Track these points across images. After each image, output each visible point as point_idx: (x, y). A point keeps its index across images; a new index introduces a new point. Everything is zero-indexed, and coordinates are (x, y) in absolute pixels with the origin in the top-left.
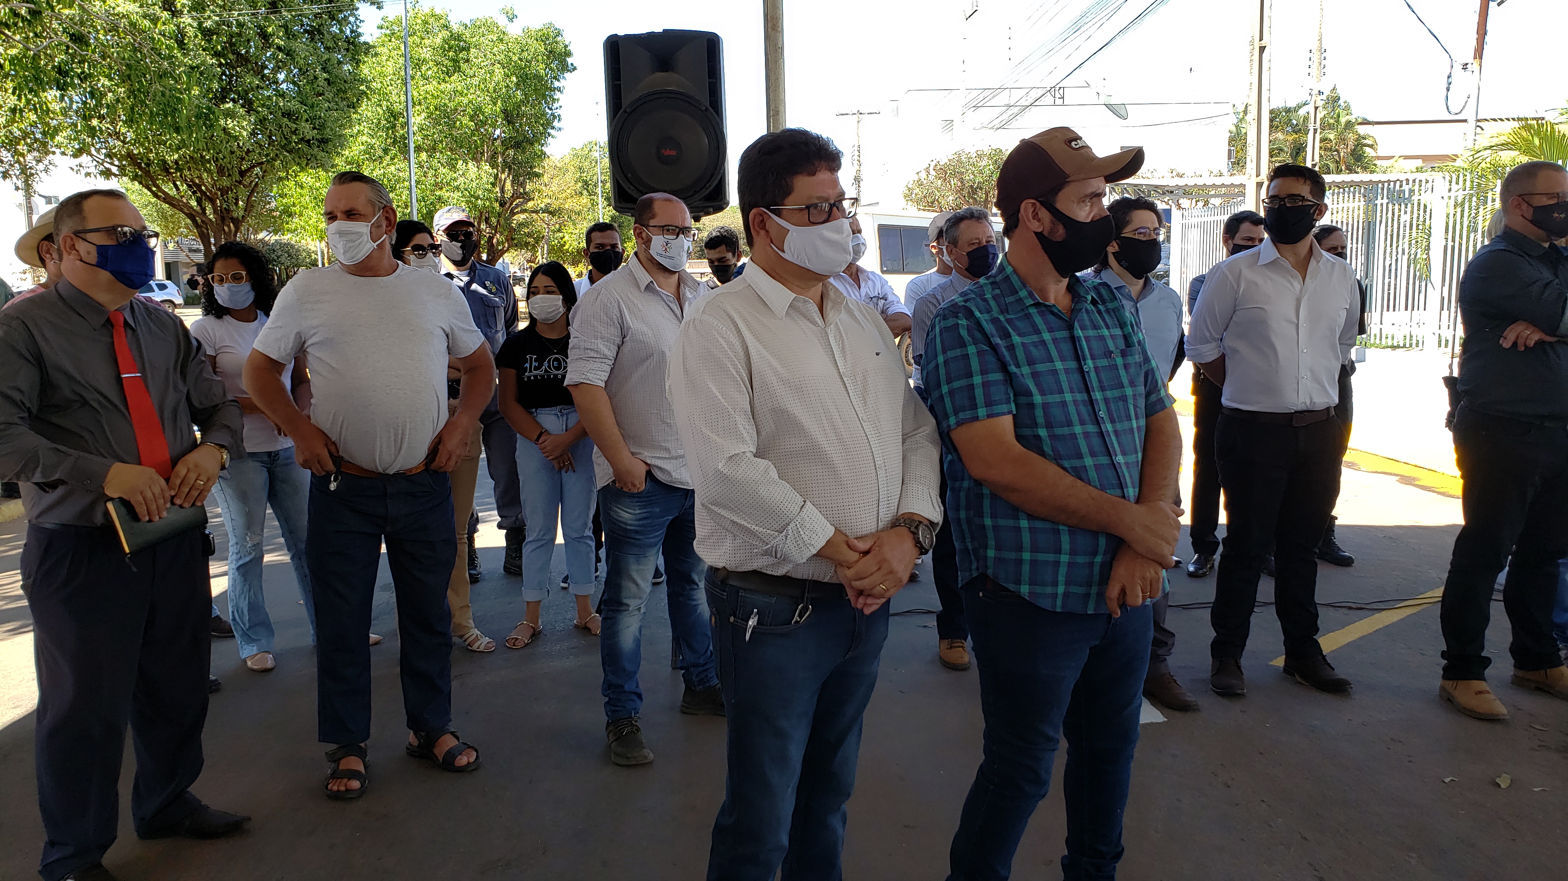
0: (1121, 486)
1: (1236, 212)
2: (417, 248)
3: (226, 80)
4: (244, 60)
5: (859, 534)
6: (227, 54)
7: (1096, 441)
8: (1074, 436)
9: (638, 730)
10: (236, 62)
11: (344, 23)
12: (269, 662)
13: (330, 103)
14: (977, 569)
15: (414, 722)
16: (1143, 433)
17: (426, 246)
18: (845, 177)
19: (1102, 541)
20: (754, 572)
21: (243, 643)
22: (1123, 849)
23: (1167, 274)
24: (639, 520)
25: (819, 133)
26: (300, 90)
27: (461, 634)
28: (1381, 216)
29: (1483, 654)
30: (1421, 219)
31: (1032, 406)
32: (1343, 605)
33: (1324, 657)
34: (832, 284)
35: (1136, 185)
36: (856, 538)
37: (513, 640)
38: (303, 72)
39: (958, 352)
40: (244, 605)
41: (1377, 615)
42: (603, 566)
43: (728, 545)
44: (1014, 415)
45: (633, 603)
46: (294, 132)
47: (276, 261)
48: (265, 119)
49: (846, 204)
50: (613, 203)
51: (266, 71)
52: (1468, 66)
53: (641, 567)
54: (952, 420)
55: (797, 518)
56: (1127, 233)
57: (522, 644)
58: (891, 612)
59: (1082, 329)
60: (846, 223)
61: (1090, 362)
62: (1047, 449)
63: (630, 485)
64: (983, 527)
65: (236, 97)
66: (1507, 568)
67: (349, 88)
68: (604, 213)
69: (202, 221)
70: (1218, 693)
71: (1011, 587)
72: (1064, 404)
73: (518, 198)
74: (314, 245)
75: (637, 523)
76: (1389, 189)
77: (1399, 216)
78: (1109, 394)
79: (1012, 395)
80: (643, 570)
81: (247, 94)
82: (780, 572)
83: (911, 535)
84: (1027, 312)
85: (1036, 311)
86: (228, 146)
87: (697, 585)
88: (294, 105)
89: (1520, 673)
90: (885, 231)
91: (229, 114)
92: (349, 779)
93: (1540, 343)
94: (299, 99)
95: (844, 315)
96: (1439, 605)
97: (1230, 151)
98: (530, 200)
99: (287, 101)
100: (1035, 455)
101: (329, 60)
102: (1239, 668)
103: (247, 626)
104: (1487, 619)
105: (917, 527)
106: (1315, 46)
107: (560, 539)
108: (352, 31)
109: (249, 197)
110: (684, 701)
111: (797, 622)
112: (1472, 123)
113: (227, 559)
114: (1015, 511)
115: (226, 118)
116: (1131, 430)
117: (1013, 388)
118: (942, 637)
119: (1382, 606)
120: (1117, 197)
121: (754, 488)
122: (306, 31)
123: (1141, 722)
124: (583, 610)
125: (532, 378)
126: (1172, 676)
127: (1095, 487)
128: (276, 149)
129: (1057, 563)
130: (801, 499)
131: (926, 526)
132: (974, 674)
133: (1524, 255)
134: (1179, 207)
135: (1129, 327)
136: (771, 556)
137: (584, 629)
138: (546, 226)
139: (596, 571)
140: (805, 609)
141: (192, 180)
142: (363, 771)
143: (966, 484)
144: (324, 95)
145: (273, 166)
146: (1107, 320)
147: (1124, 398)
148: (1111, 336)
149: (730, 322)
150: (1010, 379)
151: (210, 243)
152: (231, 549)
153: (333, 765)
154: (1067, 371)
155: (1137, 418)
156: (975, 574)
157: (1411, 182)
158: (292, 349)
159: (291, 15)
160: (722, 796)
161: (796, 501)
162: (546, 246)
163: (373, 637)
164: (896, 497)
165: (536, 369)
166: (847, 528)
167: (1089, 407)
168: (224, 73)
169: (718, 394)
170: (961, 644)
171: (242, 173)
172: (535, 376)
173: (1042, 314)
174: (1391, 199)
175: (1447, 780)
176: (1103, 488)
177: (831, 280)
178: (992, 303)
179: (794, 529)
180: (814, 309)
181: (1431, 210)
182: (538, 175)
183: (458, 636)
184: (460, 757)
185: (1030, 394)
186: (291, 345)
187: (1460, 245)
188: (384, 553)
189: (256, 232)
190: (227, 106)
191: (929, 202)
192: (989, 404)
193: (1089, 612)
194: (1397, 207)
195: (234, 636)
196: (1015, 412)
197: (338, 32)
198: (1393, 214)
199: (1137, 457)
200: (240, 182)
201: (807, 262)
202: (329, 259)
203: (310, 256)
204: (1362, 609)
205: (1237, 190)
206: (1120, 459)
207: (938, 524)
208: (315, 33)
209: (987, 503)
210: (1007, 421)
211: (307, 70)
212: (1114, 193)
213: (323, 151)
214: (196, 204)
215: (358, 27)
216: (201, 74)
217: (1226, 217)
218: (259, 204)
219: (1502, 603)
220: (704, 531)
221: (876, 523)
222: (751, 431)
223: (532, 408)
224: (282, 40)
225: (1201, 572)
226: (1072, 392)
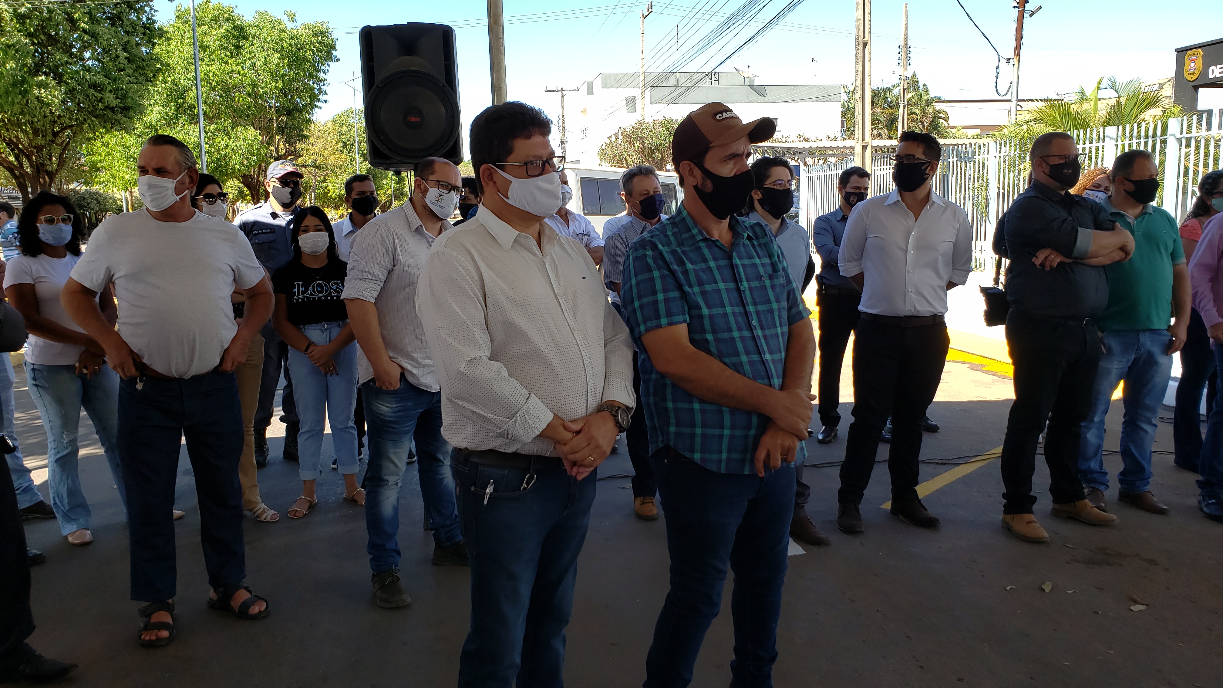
0: (769, 377)
1: (848, 168)
2: (208, 196)
3: (38, 57)
4: (53, 40)
5: (573, 418)
6: (39, 35)
7: (750, 343)
8: (733, 339)
9: (398, 579)
10: (46, 42)
11: (140, 11)
12: (88, 536)
13: (130, 77)
14: (662, 441)
15: (215, 580)
16: (786, 338)
17: (215, 194)
18: (554, 139)
19: (755, 419)
20: (490, 451)
21: (64, 523)
22: (777, 654)
23: (797, 215)
24: (395, 412)
25: (532, 106)
26: (104, 66)
27: (250, 508)
28: (953, 170)
29: (1031, 494)
30: (981, 173)
31: (701, 317)
32: (932, 461)
33: (919, 501)
34: (547, 224)
35: (773, 148)
36: (570, 422)
37: (294, 512)
38: (105, 51)
39: (646, 276)
40: (64, 491)
41: (957, 468)
42: (365, 450)
43: (469, 429)
44: (688, 324)
45: (392, 479)
46: (101, 100)
47: (86, 207)
48: (74, 89)
49: (555, 160)
50: (369, 158)
51: (74, 50)
52: (1010, 60)
53: (398, 450)
54: (642, 328)
55: (524, 407)
56: (768, 184)
57: (301, 515)
58: (598, 478)
59: (739, 259)
60: (556, 176)
61: (745, 284)
62: (713, 349)
63: (387, 384)
64: (666, 409)
65: (48, 71)
66: (1046, 430)
67: (147, 65)
68: (361, 167)
69: (20, 173)
70: (841, 530)
71: (687, 454)
72: (725, 315)
73: (290, 155)
74: (119, 194)
75: (394, 415)
76: (957, 150)
77: (965, 171)
78: (760, 308)
79: (686, 309)
80: (400, 452)
81: (58, 69)
82: (511, 450)
83: (613, 418)
84: (697, 245)
85: (704, 244)
86: (41, 111)
87: (443, 463)
88: (100, 79)
89: (1057, 506)
90: (586, 183)
91: (40, 85)
92: (159, 630)
93: (1061, 264)
94: (103, 73)
95: (557, 248)
96: (1000, 460)
97: (842, 121)
98: (300, 156)
99: (93, 75)
100: (704, 354)
101: (129, 41)
102: (858, 510)
103: (67, 508)
104: (1033, 468)
105: (617, 411)
106: (902, 44)
107: (328, 430)
108: (148, 19)
109: (61, 154)
110: (435, 555)
111: (525, 488)
112: (1014, 104)
113: (46, 454)
114: (689, 397)
115: (39, 88)
116: (777, 335)
117: (687, 302)
118: (636, 496)
119: (960, 461)
120: (760, 157)
121: (490, 384)
122: (108, 18)
123: (789, 555)
124: (350, 486)
125: (300, 300)
126: (809, 519)
127: (749, 378)
128: (84, 115)
129: (721, 437)
130: (527, 392)
131: (624, 410)
132: (662, 523)
133: (1048, 200)
134: (805, 164)
135: (776, 257)
136: (504, 437)
137: (352, 501)
138: (313, 178)
139: (360, 454)
140: (531, 478)
141: (10, 139)
142: (171, 622)
143: (654, 376)
144: (125, 71)
145: (82, 128)
146: (759, 252)
147: (771, 311)
148: (762, 264)
149: (467, 254)
150: (684, 296)
151: (28, 192)
152: (50, 446)
153: (145, 619)
154: (727, 290)
155: (781, 326)
156: (661, 445)
157: (973, 145)
158: (103, 280)
159: (95, 4)
160: (466, 628)
161: (523, 394)
162: (313, 194)
163: (176, 513)
164: (600, 388)
165: (303, 293)
166: (563, 414)
167: (745, 317)
168: (36, 51)
169: (458, 311)
170: (651, 501)
171: (55, 134)
172: (303, 299)
173: (708, 247)
174: (960, 158)
175: (1008, 588)
176: (755, 379)
177: (546, 220)
178: (672, 239)
179: (521, 415)
180: (533, 243)
181: (988, 166)
182: (307, 137)
183: (248, 510)
184: (252, 607)
185: (699, 308)
186: (102, 276)
187: (1009, 192)
188: (183, 444)
189: (69, 182)
190: (40, 78)
191: (620, 161)
192: (669, 315)
193: (746, 473)
194: (964, 164)
195: (55, 517)
196: (688, 322)
197: (135, 19)
198: (961, 170)
199: (781, 355)
200: (53, 142)
201: (527, 206)
202: (132, 206)
203: (116, 203)
204: (946, 464)
205: (848, 151)
206: (767, 357)
207: (632, 408)
208: (115, 19)
209: (669, 391)
210: (683, 328)
211: (110, 50)
212: (757, 154)
213: (125, 116)
214: (14, 159)
215: (153, 16)
216: (17, 51)
217: (840, 172)
218: (70, 160)
219: (1044, 456)
220: (449, 419)
221: (585, 409)
222: (486, 340)
223: (301, 325)
224: (87, 24)
225: (827, 439)
226: (731, 306)
